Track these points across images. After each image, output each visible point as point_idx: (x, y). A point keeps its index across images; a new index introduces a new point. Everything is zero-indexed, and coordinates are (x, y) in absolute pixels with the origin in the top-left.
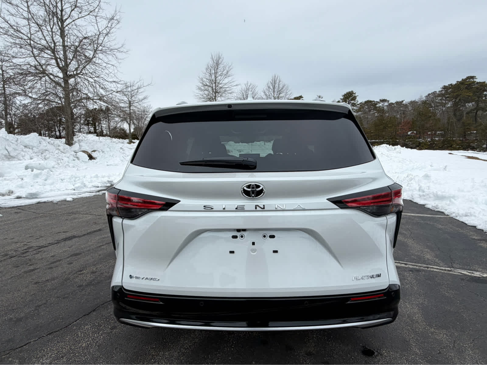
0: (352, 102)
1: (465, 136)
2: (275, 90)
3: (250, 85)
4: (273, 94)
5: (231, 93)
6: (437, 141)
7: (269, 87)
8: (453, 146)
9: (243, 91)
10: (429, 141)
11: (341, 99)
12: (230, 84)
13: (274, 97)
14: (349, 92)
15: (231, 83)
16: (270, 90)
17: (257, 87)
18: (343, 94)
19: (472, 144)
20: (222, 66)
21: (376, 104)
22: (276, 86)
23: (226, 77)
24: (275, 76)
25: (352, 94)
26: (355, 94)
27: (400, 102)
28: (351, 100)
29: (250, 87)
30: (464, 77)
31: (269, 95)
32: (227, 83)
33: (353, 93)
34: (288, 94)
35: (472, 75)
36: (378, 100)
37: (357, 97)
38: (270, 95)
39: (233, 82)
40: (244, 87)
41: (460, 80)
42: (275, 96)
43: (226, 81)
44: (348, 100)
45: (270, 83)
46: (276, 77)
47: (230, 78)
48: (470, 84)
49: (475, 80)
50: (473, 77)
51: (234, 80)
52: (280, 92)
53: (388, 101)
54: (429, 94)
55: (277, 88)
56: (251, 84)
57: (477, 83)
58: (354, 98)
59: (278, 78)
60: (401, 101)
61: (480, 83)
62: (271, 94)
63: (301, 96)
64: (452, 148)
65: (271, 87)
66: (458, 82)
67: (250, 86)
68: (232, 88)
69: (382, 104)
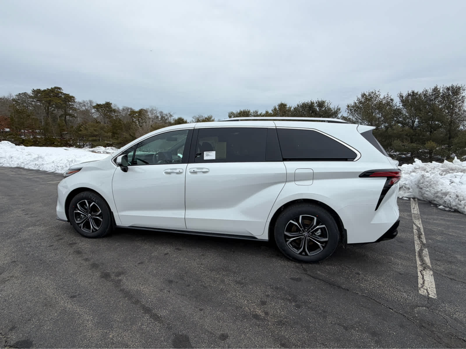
1: (61, 135)
6: (39, 139)
8: (55, 143)
10: (32, 139)
19: (68, 142)
30: (53, 87)
35: (59, 87)
48: (58, 94)
49: (62, 91)
50: (59, 88)
54: (20, 94)
57: (64, 94)
61: (66, 94)
64: (54, 145)
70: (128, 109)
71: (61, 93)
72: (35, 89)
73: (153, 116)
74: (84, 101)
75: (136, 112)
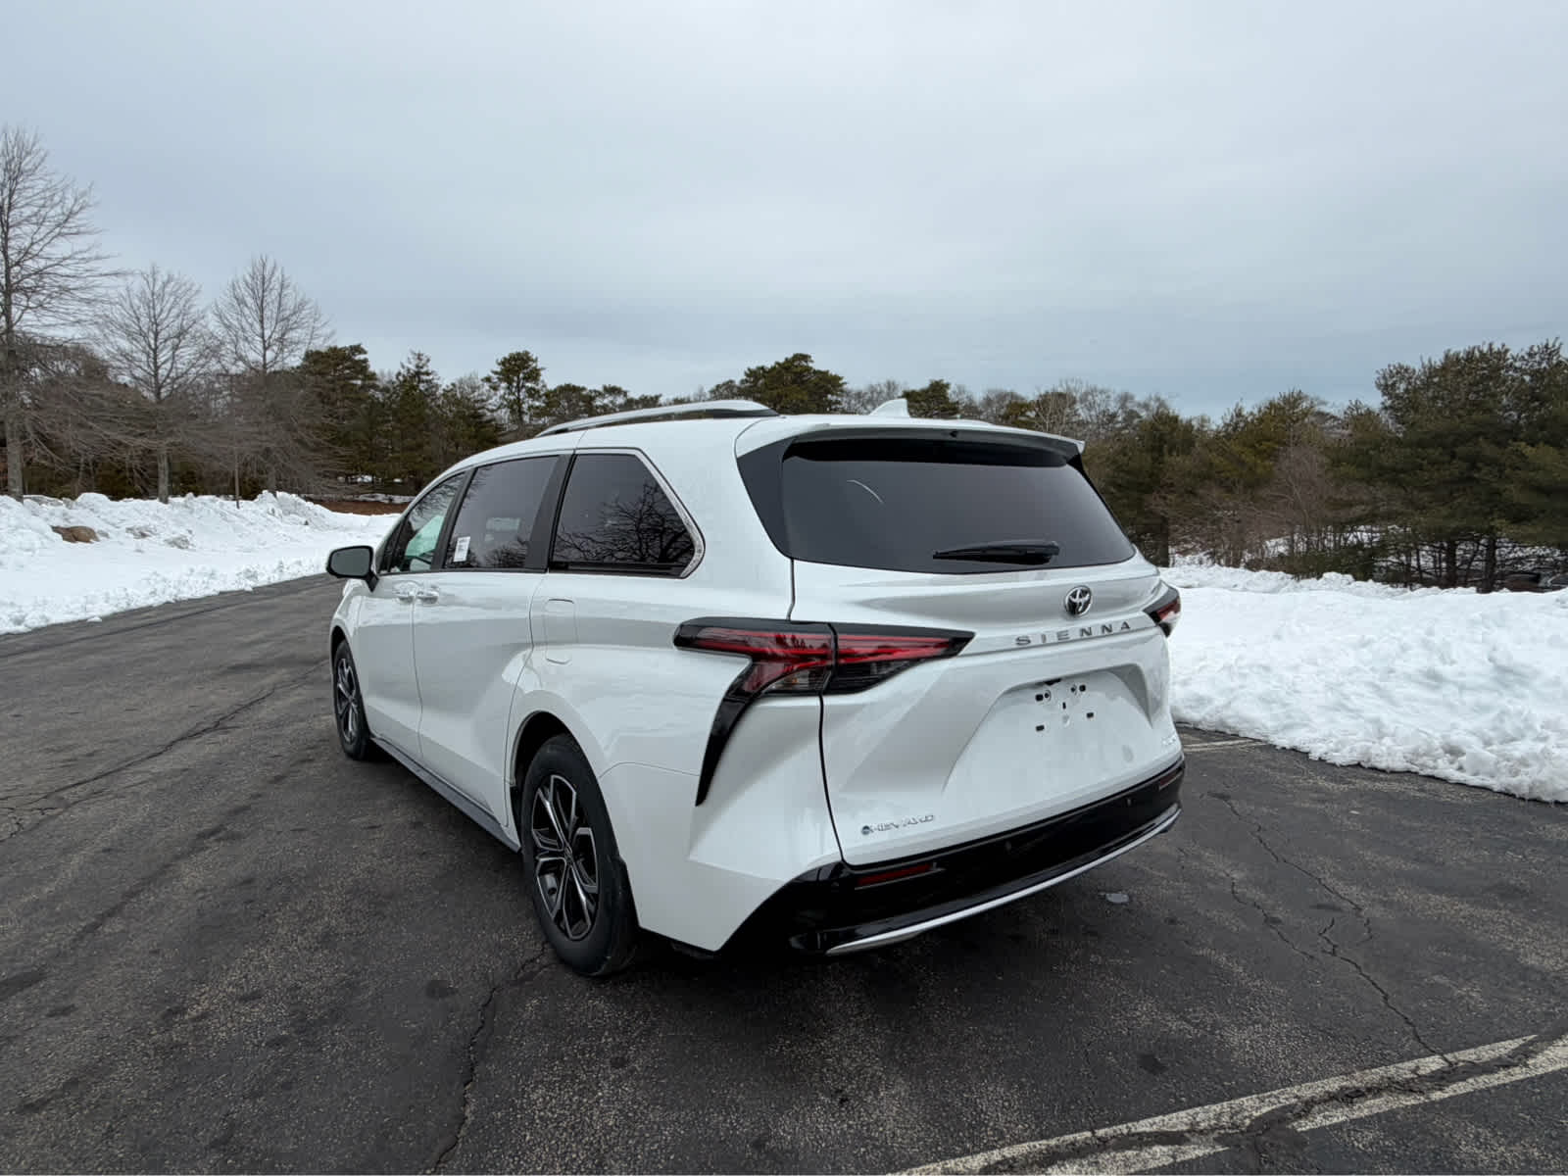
0: (529, 385)
2: (267, 313)
3: (168, 282)
4: (257, 326)
5: (88, 302)
7: (241, 302)
9: (136, 302)
11: (496, 373)
12: (87, 266)
13: (263, 336)
14: (518, 354)
15: (86, 260)
16: (247, 311)
17: (198, 292)
18: (500, 359)
20: (41, 185)
21: (592, 399)
22: (268, 299)
23: (59, 234)
24: (264, 266)
25: (526, 362)
26: (535, 361)
27: (652, 398)
28: (526, 379)
29: (168, 290)
30: (790, 356)
31: (243, 330)
32: (65, 259)
33: (529, 359)
34: (320, 336)
35: (804, 352)
36: (600, 388)
37: (542, 372)
38: (247, 327)
39: (98, 258)
40: (137, 284)
41: (782, 360)
42: (267, 333)
43: (62, 248)
44: (516, 379)
45: (242, 285)
46: (269, 267)
47: (80, 243)
48: (801, 373)
49: (810, 365)
50: (805, 357)
51: (103, 253)
52: (286, 323)
53: (625, 394)
54: (718, 387)
55: (274, 307)
56: (170, 279)
57: (815, 372)
58: (534, 375)
59: (278, 274)
60: (653, 395)
61: (820, 372)
62: (251, 325)
63: (359, 346)
65: (249, 301)
66: (777, 363)
67: (165, 285)
68: (99, 281)
69: (611, 398)
70: (1002, 396)
71: (808, 369)
72: (753, 367)
73: (1093, 413)
74: (872, 387)
75: (1029, 406)
